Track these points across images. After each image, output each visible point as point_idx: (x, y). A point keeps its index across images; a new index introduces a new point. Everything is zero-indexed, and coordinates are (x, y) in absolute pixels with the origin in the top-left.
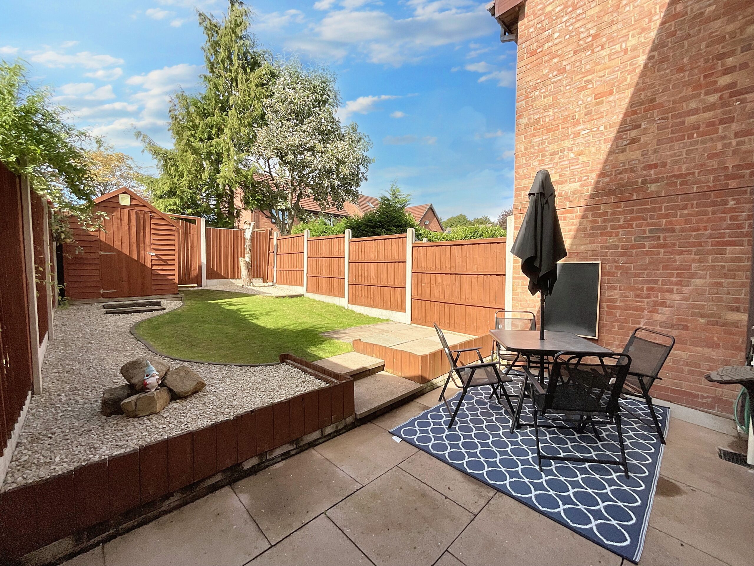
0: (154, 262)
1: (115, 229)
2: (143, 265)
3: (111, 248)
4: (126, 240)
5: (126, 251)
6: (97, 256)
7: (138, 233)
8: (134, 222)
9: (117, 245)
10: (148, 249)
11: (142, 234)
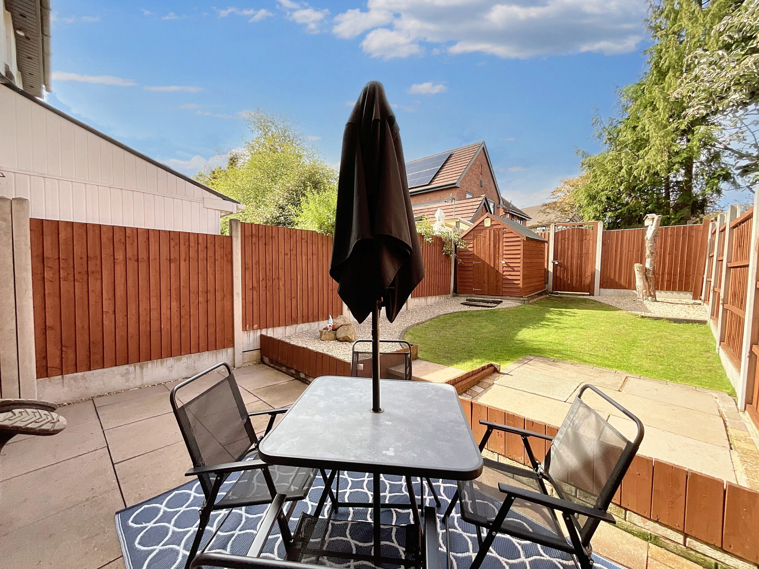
0: (505, 269)
1: (482, 245)
2: (497, 271)
3: (479, 259)
4: (487, 253)
5: (487, 261)
6: (472, 265)
7: (494, 246)
8: (492, 239)
9: (482, 256)
10: (501, 258)
11: (497, 246)
